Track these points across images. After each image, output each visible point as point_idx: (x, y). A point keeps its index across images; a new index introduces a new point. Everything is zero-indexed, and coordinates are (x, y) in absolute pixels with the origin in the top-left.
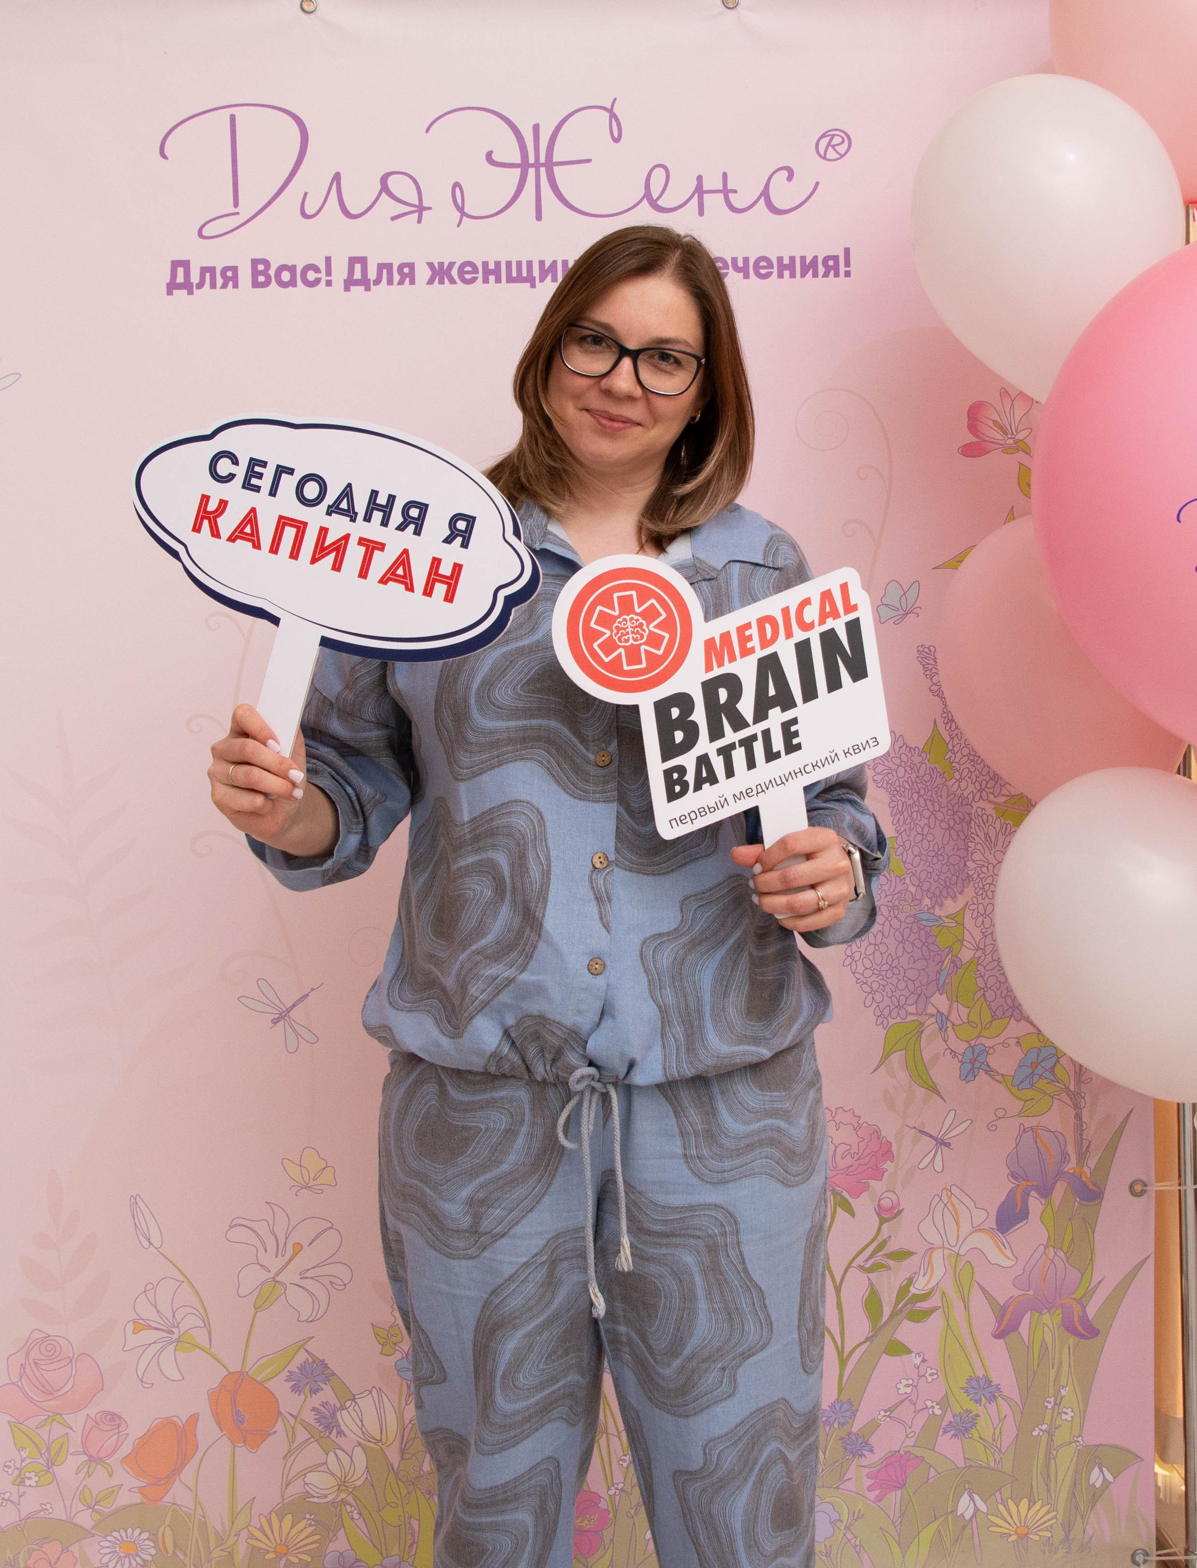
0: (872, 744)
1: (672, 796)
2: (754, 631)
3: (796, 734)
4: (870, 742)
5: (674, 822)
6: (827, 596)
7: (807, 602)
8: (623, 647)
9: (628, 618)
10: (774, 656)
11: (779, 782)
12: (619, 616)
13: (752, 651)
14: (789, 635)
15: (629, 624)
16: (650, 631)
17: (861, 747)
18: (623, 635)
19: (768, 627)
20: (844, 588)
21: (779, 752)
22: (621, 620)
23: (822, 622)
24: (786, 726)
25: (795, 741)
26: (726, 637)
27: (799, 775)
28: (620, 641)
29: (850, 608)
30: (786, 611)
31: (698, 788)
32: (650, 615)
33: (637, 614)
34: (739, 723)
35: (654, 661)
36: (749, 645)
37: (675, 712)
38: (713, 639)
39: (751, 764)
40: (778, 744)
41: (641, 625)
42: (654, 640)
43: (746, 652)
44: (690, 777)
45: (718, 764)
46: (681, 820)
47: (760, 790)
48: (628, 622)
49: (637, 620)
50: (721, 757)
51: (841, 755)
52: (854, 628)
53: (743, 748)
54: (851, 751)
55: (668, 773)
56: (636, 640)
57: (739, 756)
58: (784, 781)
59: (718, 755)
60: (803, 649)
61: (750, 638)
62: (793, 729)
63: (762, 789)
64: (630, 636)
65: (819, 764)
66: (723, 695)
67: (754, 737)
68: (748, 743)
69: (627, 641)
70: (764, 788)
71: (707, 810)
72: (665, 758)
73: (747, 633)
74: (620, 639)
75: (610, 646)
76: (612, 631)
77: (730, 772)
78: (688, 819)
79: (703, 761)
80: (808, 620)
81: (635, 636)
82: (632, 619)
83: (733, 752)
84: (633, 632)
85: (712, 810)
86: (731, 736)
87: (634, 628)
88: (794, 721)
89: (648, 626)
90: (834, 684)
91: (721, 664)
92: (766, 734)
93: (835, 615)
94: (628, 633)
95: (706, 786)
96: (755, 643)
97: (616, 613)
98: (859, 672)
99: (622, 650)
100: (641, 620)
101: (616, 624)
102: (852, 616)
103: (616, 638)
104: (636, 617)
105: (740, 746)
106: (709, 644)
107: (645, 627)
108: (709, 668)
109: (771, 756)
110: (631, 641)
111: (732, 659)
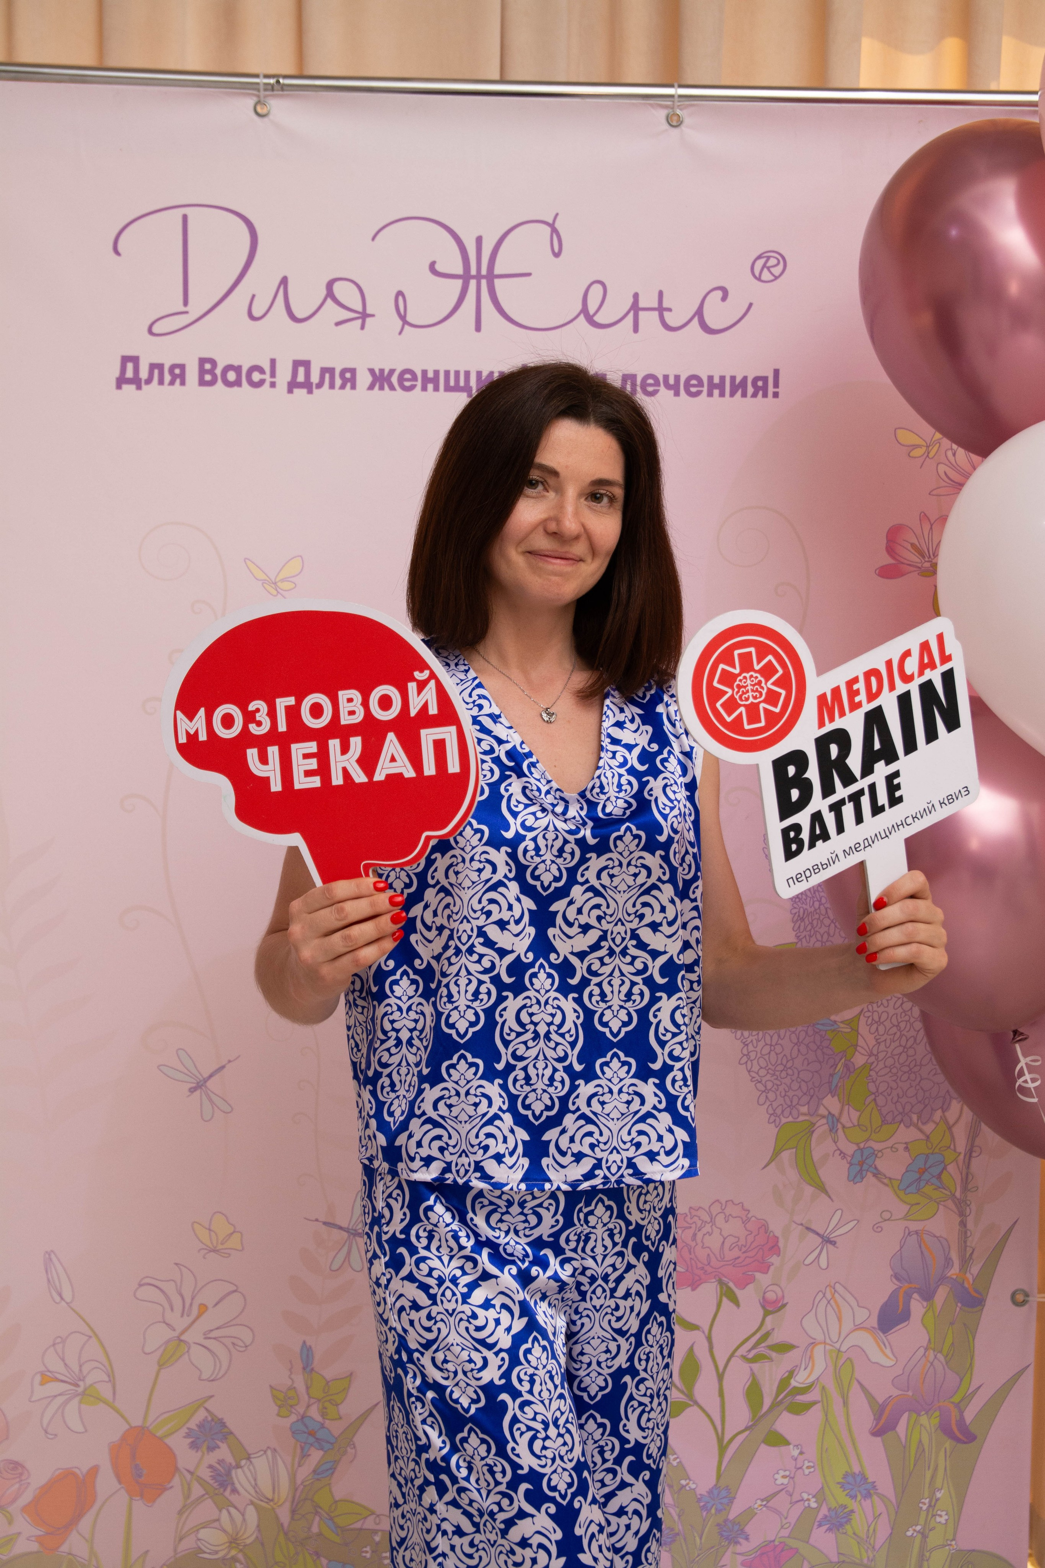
0: (964, 794)
1: (789, 855)
2: (861, 686)
3: (898, 787)
4: (962, 791)
5: (791, 881)
6: (925, 647)
7: (907, 654)
8: (744, 705)
9: (748, 675)
10: (879, 709)
11: (883, 835)
12: (739, 674)
13: (859, 705)
14: (892, 687)
15: (749, 682)
16: (769, 690)
17: (954, 797)
18: (743, 693)
19: (873, 680)
20: (940, 638)
21: (883, 806)
22: (741, 678)
23: (921, 673)
24: (890, 779)
25: (897, 794)
26: (836, 691)
27: (901, 827)
28: (741, 700)
29: (945, 659)
30: (889, 663)
31: (812, 845)
32: (767, 672)
33: (756, 671)
34: (848, 779)
35: (772, 718)
36: (857, 699)
37: (791, 770)
38: (824, 695)
39: (859, 819)
40: (883, 798)
41: (760, 682)
42: (772, 697)
43: (855, 706)
44: (805, 835)
45: (830, 819)
46: (797, 879)
47: (867, 844)
48: (748, 680)
49: (756, 677)
50: (833, 813)
51: (937, 806)
52: (948, 677)
53: (852, 803)
54: (946, 801)
55: (785, 832)
56: (755, 698)
57: (848, 810)
58: (888, 834)
59: (831, 811)
60: (904, 701)
61: (857, 692)
62: (896, 782)
63: (869, 843)
64: (750, 694)
65: (919, 816)
66: (834, 750)
67: (861, 792)
68: (856, 798)
69: (747, 699)
70: (871, 843)
71: (820, 867)
72: (783, 818)
73: (855, 687)
74: (740, 697)
75: (731, 705)
76: (733, 690)
77: (840, 829)
78: (804, 877)
79: (817, 817)
80: (908, 672)
81: (754, 694)
82: (751, 676)
83: (843, 808)
84: (752, 691)
85: (825, 866)
86: (841, 792)
87: (753, 685)
88: (896, 774)
89: (766, 684)
90: (931, 735)
91: (832, 720)
92: (872, 787)
93: (932, 666)
94: (748, 691)
95: (819, 843)
96: (862, 697)
97: (737, 671)
98: (953, 723)
99: (742, 709)
100: (760, 678)
101: (737, 682)
102: (946, 667)
103: (737, 697)
104: (755, 675)
105: (849, 802)
106: (822, 699)
107: (763, 685)
108: (821, 724)
109: (877, 810)
110: (751, 700)
111: (842, 714)
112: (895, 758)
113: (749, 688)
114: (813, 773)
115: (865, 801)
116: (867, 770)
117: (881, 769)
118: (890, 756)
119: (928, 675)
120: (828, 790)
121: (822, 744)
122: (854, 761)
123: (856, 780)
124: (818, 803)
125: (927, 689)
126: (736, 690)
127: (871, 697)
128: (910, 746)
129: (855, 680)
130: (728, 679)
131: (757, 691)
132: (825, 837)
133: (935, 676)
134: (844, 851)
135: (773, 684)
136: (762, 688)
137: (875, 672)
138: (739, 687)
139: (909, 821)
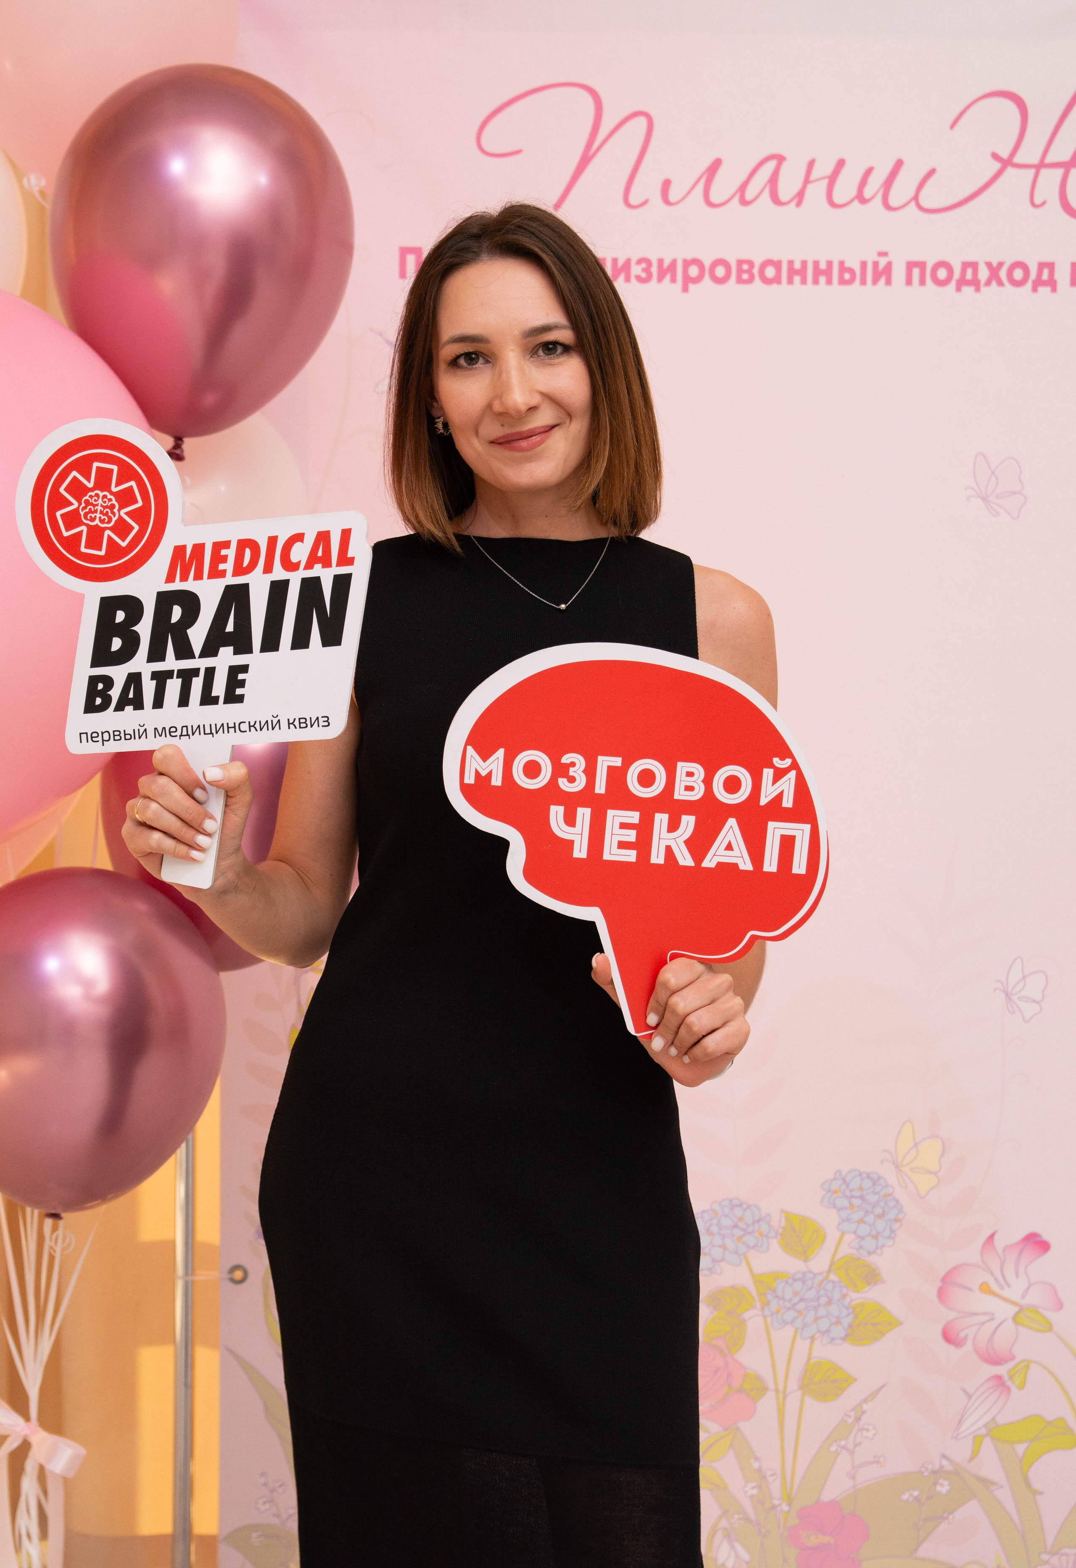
112: (249, 650)
113: (99, 508)
114: (144, 628)
115: (197, 684)
116: (209, 650)
117: (226, 658)
118: (243, 645)
119: (317, 571)
120: (157, 654)
121: (165, 600)
122: (198, 634)
123: (193, 657)
124: (140, 663)
125: (311, 586)
126: (83, 505)
127: (239, 570)
128: (271, 643)
129: (226, 544)
130: (77, 490)
131: (106, 514)
132: (138, 704)
133: (326, 577)
134: (156, 729)
135: (127, 514)
136: (114, 514)
137: (253, 545)
138: (87, 503)
139: (245, 727)
